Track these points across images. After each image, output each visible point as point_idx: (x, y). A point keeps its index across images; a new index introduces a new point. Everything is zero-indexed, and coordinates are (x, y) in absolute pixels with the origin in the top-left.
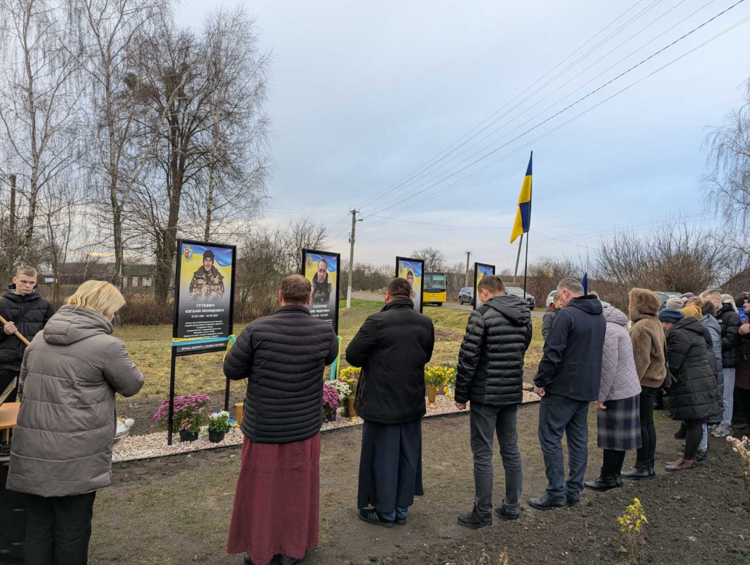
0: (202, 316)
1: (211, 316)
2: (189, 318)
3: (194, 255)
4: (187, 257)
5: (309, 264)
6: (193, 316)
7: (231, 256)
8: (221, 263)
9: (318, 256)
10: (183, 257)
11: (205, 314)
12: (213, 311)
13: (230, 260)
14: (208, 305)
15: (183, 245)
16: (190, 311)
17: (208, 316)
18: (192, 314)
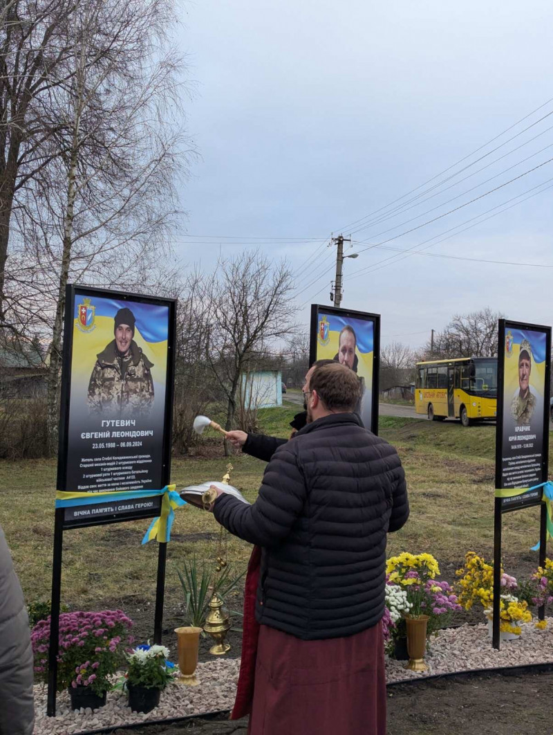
0: (113, 445)
1: (129, 444)
2: (87, 449)
3: (97, 318)
4: (84, 322)
5: (323, 337)
6: (95, 446)
7: (166, 320)
8: (148, 335)
9: (341, 319)
10: (77, 322)
11: (118, 440)
12: (134, 434)
13: (164, 330)
14: (123, 423)
15: (78, 298)
16: (88, 436)
17: (123, 445)
18: (94, 440)
